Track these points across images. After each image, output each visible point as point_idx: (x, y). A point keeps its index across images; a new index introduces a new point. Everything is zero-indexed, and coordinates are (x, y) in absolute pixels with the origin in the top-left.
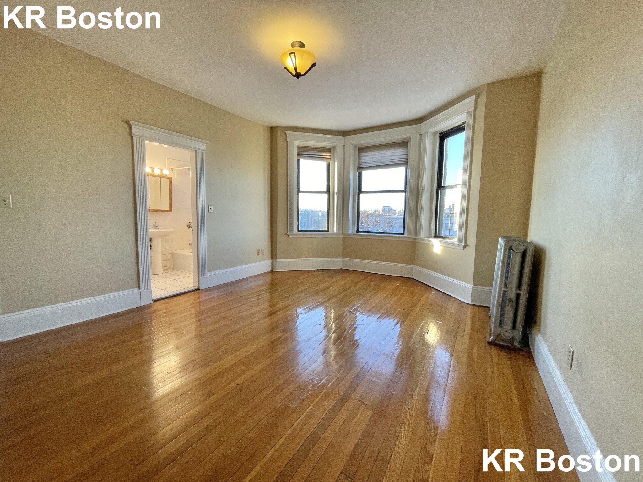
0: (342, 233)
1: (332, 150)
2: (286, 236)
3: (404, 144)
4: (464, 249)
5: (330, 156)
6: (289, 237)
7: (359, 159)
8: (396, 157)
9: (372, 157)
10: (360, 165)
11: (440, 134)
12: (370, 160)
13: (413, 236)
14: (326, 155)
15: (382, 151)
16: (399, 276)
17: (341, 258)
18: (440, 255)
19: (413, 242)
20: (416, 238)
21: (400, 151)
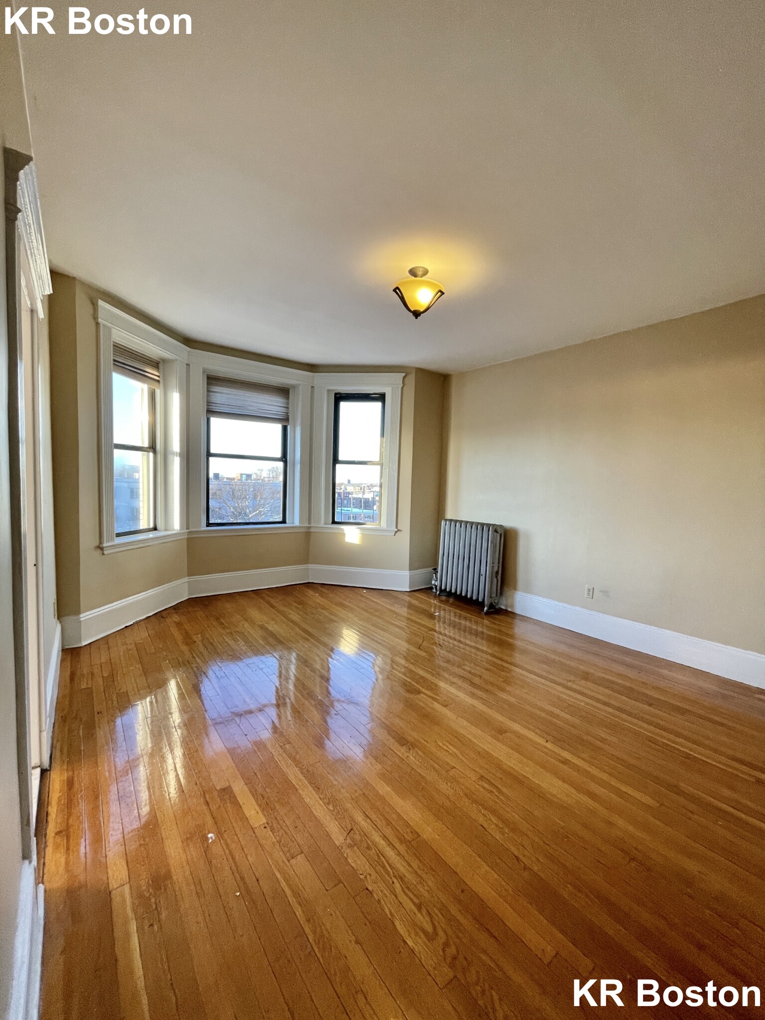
0: (188, 531)
1: (161, 366)
2: (99, 551)
3: (284, 391)
4: (395, 535)
5: (159, 377)
6: (103, 554)
7: (208, 396)
8: (271, 408)
9: (232, 397)
10: (211, 407)
11: (336, 394)
12: (228, 402)
13: (307, 525)
14: (151, 371)
15: (251, 393)
16: (289, 585)
17: (186, 579)
18: (358, 545)
19: (306, 532)
20: (310, 527)
21: (278, 400)
